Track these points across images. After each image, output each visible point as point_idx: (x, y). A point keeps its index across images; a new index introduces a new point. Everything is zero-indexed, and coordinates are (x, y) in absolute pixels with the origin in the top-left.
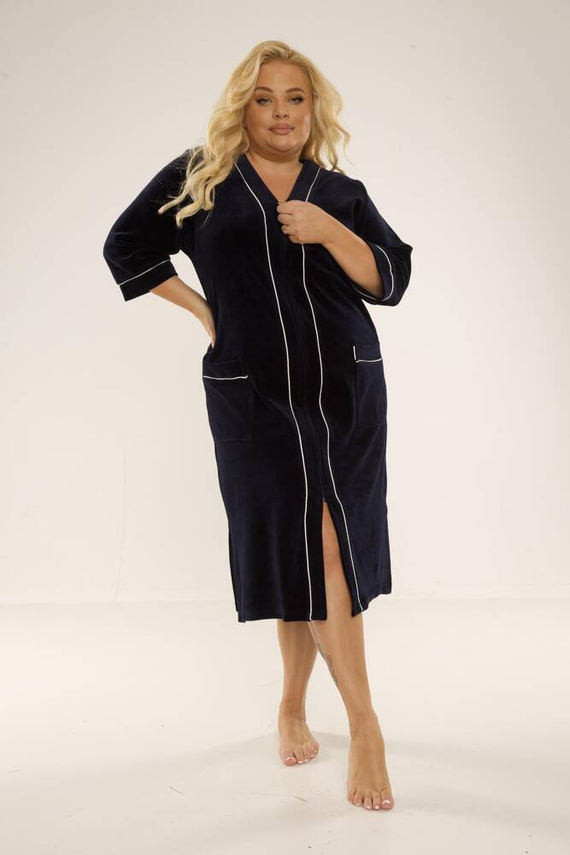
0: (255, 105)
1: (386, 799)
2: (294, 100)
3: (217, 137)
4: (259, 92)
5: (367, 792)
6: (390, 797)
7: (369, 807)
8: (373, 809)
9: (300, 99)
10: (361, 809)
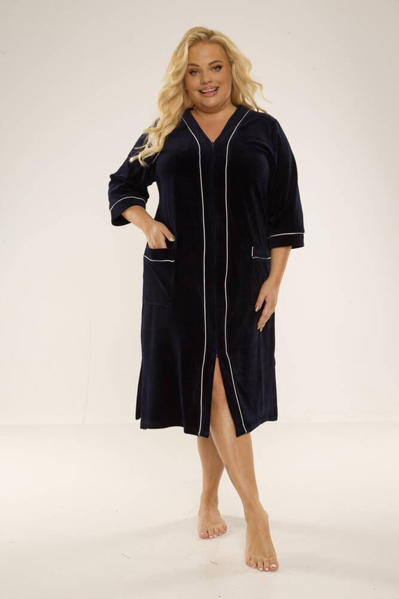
0: (190, 76)
1: (274, 563)
2: (215, 68)
3: (163, 105)
4: (190, 67)
5: (258, 558)
6: (276, 563)
7: (261, 569)
8: (264, 570)
9: (220, 67)
10: (256, 570)
